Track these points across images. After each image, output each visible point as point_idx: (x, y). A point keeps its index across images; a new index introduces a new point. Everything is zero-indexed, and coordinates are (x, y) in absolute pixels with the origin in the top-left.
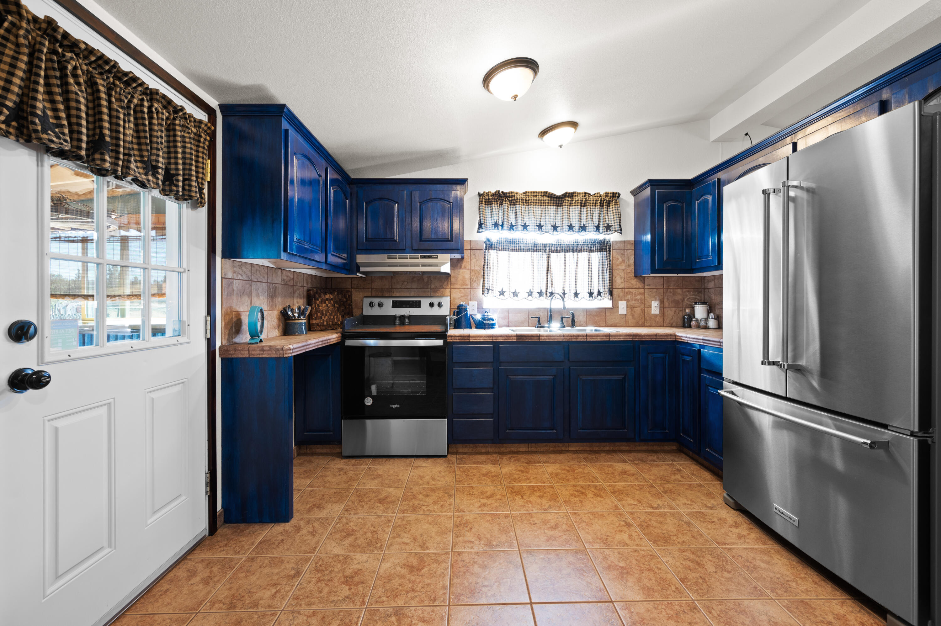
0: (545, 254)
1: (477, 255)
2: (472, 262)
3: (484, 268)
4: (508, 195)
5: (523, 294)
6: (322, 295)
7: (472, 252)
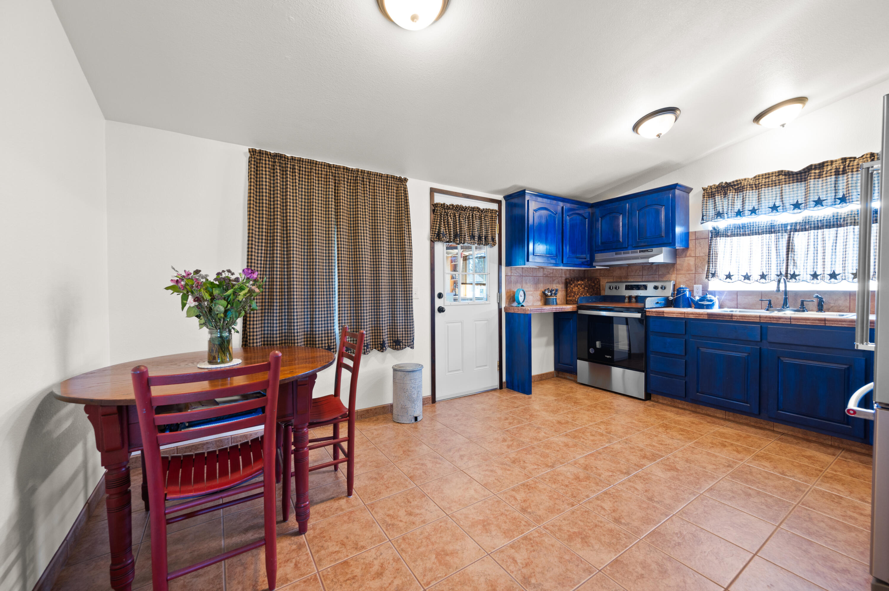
0: (785, 234)
1: (702, 243)
2: (697, 250)
3: (709, 254)
4: (732, 184)
5: (756, 276)
6: (575, 282)
7: (697, 241)
